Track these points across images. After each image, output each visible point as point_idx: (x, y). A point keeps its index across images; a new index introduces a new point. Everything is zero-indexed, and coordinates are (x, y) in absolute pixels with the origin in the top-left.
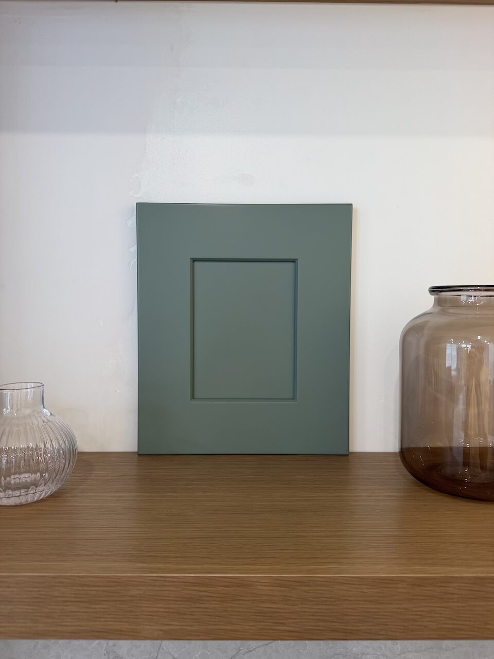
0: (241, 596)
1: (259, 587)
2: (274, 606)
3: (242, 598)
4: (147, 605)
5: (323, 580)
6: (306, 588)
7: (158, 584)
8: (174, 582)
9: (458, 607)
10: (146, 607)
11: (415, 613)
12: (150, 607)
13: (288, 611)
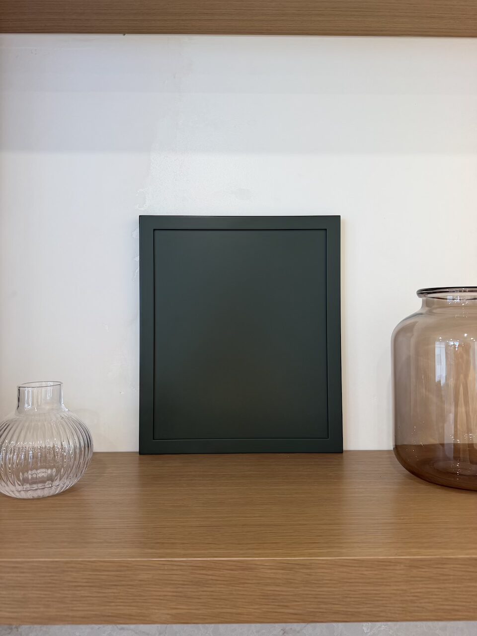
0: (246, 579)
1: (263, 570)
3: (247, 581)
4: (156, 589)
8: (181, 566)
12: (158, 591)
13: (291, 594)
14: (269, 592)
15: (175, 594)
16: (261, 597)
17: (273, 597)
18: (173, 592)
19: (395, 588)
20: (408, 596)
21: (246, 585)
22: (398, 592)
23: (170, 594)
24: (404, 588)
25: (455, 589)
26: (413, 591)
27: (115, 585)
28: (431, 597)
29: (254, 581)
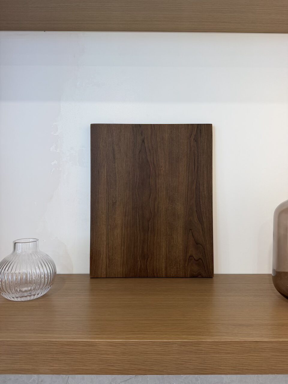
0: (91, 351)
1: (100, 347)
2: (108, 356)
3: (91, 352)
4: (42, 356)
5: (133, 342)
6: (124, 347)
7: (47, 345)
8: (56, 343)
9: (204, 357)
10: (41, 357)
11: (182, 360)
12: (43, 357)
13: (115, 359)
14: (104, 358)
15: (52, 358)
16: (99, 361)
17: (106, 361)
18: (51, 357)
19: (173, 357)
20: (180, 361)
21: (91, 354)
22: (174, 359)
23: (49, 358)
24: (177, 357)
25: (205, 358)
26: (182, 358)
27: (20, 354)
28: (192, 362)
29: (95, 352)
